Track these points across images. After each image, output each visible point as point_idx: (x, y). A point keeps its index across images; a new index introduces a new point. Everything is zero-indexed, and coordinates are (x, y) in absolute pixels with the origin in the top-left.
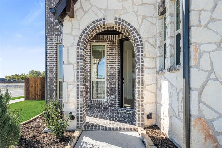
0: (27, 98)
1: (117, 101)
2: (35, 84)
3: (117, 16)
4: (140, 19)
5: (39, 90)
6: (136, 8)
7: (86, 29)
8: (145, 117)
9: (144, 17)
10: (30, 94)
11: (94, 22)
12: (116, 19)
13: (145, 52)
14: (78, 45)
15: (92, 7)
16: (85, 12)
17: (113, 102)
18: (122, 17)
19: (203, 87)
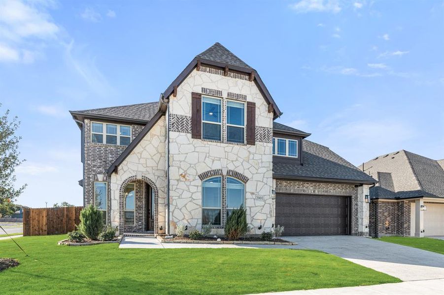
0: (27, 233)
1: (144, 226)
2: (39, 216)
3: (143, 175)
4: (156, 177)
5: (45, 224)
6: (154, 171)
7: (125, 181)
8: (159, 229)
9: (158, 177)
10: (32, 229)
11: (130, 178)
12: (143, 176)
13: (159, 195)
14: (120, 189)
15: (128, 169)
16: (125, 172)
17: (141, 227)
18: (146, 176)
19: (174, 211)
